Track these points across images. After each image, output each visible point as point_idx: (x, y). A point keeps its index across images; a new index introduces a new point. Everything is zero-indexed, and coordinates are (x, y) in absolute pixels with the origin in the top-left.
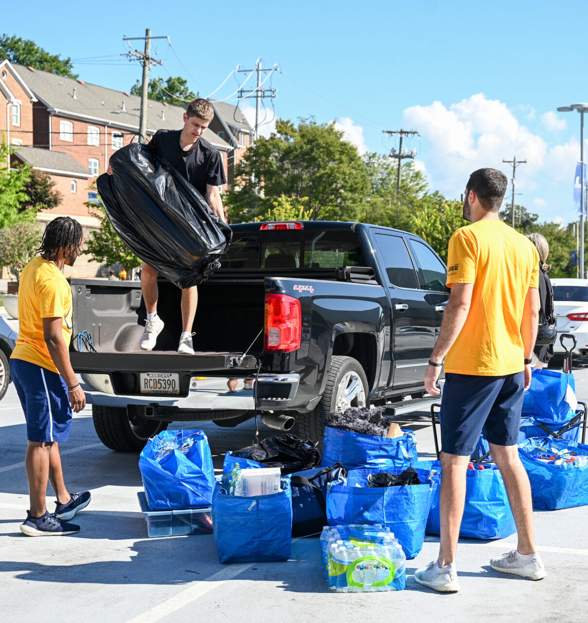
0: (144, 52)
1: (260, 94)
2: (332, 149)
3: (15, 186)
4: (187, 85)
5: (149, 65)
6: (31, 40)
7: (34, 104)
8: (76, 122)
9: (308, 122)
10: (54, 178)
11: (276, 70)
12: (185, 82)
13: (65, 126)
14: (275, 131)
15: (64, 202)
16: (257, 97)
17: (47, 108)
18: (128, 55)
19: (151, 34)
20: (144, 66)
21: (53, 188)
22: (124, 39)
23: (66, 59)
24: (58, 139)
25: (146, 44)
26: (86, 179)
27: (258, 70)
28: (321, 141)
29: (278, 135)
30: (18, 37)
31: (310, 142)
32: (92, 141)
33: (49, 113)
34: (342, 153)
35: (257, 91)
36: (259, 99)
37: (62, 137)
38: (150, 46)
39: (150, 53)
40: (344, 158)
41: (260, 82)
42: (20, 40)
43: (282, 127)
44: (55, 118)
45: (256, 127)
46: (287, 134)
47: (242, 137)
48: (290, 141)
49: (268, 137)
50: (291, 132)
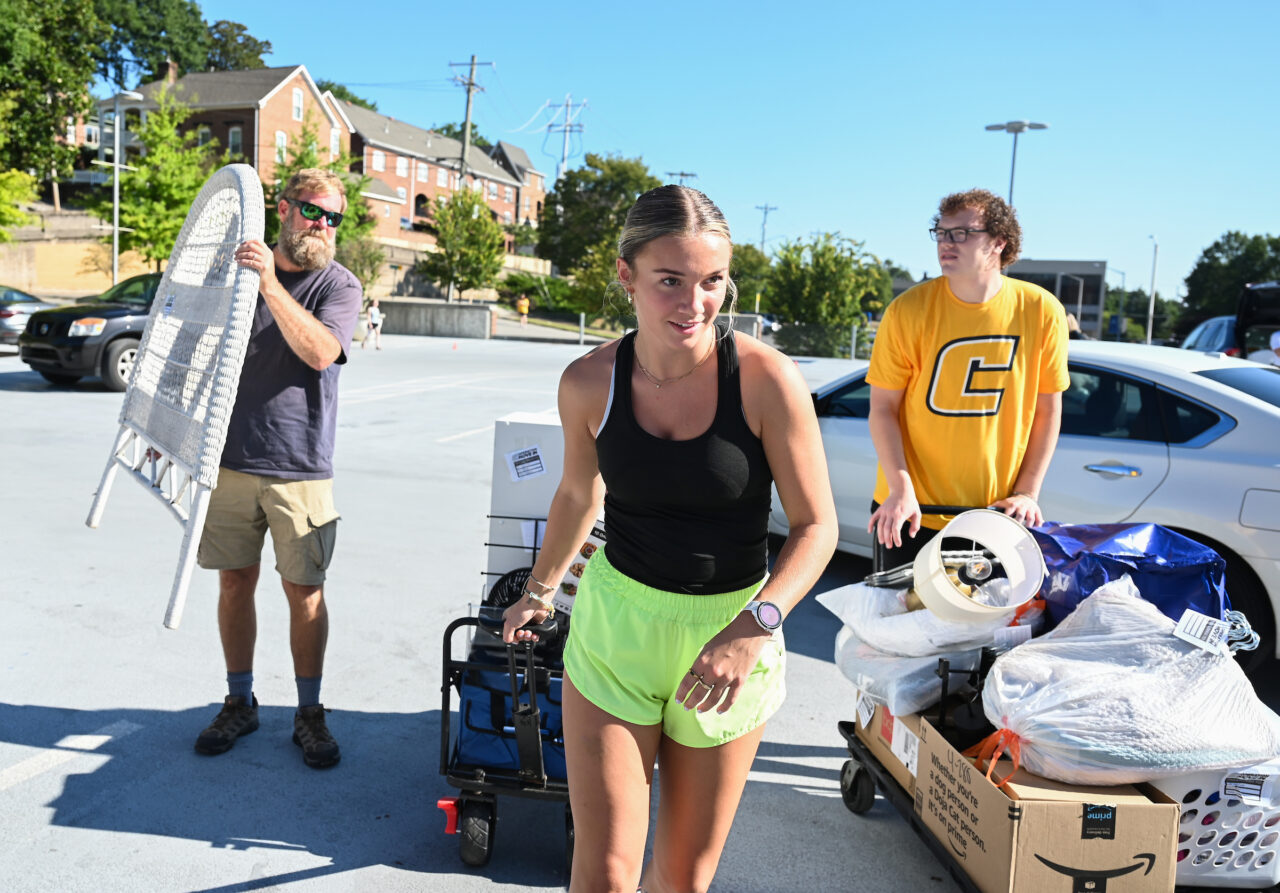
0: (468, 76)
2: (641, 181)
5: (474, 91)
7: (352, 134)
8: (387, 154)
9: (615, 157)
10: (372, 202)
13: (378, 158)
14: (584, 164)
16: (565, 131)
17: (363, 139)
18: (454, 80)
19: (476, 60)
20: (469, 91)
23: (372, 103)
24: (371, 168)
25: (472, 71)
26: (399, 204)
27: (567, 106)
28: (631, 174)
29: (586, 168)
30: (336, 83)
31: (619, 174)
32: (401, 171)
33: (365, 144)
35: (566, 126)
36: (567, 133)
37: (374, 166)
38: (475, 72)
39: (475, 80)
43: (591, 160)
44: (370, 149)
45: (563, 160)
46: (596, 167)
47: (527, 176)
48: (599, 173)
49: (576, 169)
50: (600, 165)
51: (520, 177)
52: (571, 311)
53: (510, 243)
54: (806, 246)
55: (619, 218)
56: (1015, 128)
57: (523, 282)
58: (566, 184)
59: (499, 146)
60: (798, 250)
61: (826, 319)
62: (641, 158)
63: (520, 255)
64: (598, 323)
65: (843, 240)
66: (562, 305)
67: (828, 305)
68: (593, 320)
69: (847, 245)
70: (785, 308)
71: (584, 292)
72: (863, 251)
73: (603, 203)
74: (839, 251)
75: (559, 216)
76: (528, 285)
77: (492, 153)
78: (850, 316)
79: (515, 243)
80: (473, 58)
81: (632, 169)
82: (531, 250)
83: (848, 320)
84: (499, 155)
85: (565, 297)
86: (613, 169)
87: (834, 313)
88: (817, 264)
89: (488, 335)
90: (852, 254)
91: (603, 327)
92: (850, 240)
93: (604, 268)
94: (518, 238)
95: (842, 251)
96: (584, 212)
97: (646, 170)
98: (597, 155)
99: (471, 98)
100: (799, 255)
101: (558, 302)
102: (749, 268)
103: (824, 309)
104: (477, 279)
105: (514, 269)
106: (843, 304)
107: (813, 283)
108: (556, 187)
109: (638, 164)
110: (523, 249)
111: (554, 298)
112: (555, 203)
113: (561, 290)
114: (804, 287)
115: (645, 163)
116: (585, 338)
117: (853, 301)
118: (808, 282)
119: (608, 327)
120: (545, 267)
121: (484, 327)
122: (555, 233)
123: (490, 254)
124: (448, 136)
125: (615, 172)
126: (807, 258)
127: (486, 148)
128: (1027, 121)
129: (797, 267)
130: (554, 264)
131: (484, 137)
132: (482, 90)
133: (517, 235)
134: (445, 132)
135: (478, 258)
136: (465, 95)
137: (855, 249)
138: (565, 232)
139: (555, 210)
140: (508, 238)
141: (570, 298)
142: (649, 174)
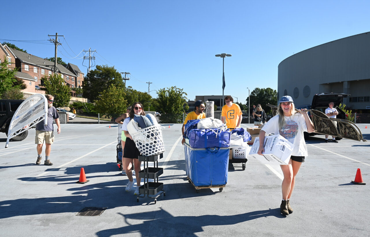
0: (55, 40)
1: (90, 58)
2: (114, 74)
3: (11, 76)
4: (62, 60)
6: (14, 44)
7: (16, 59)
8: (30, 65)
9: (105, 67)
10: (23, 80)
11: (95, 51)
12: (61, 59)
13: (26, 67)
14: (96, 69)
15: (27, 88)
16: (89, 59)
17: (20, 60)
18: (50, 40)
19: (58, 35)
21: (24, 83)
22: (48, 36)
23: (25, 50)
24: (24, 70)
26: (34, 81)
27: (90, 51)
28: (111, 72)
29: (97, 70)
30: (9, 43)
31: (107, 72)
32: (35, 71)
33: (21, 62)
34: (117, 75)
35: (89, 57)
36: (90, 60)
37: (25, 69)
38: (57, 38)
40: (118, 77)
41: (90, 54)
42: (10, 44)
43: (98, 67)
44: (23, 64)
45: (89, 68)
46: (100, 70)
47: (79, 74)
48: (101, 71)
49: (94, 70)
50: (101, 69)
51: (76, 74)
52: (95, 113)
53: (74, 93)
54: (166, 91)
55: (108, 85)
56: (223, 56)
57: (79, 105)
58: (90, 74)
59: (69, 64)
60: (164, 92)
61: (174, 112)
62: (114, 67)
63: (78, 97)
64: (104, 116)
65: (177, 89)
66: (92, 111)
67: (174, 108)
68: (103, 115)
69: (178, 90)
70: (162, 109)
71: (99, 107)
72: (182, 92)
73: (103, 80)
74: (176, 92)
75: (89, 84)
76: (80, 106)
77: (67, 67)
78: (180, 111)
79: (76, 93)
80: (56, 34)
81: (111, 70)
82: (81, 95)
83: (180, 112)
84: (69, 67)
85: (93, 109)
86: (105, 70)
87: (176, 110)
88: (170, 96)
89: (66, 122)
90: (180, 93)
91: (106, 117)
92: (178, 89)
93: (105, 99)
94: (77, 92)
95: (177, 92)
96: (97, 83)
97: (116, 70)
98: (100, 66)
99: (57, 47)
100: (164, 93)
101: (90, 110)
102: (146, 99)
103: (173, 109)
104: (61, 104)
105: (76, 101)
106: (178, 107)
107: (169, 101)
108: (87, 75)
109: (113, 68)
110: (78, 95)
111: (89, 109)
112: (88, 80)
113: (91, 107)
114: (167, 103)
115: (115, 68)
116: (100, 121)
117: (181, 106)
118: (168, 101)
119: (107, 117)
120: (86, 100)
121: (65, 119)
122: (88, 90)
123: (65, 95)
124: (52, 61)
125: (106, 71)
126: (167, 94)
127: (65, 65)
128: (226, 54)
129: (164, 97)
130: (88, 99)
131: (64, 62)
132: (61, 44)
133: (76, 91)
134: (51, 60)
135: (61, 97)
136: (55, 46)
137: (180, 91)
138: (92, 89)
139: (88, 83)
140: (73, 92)
141: (94, 109)
142: (117, 72)
